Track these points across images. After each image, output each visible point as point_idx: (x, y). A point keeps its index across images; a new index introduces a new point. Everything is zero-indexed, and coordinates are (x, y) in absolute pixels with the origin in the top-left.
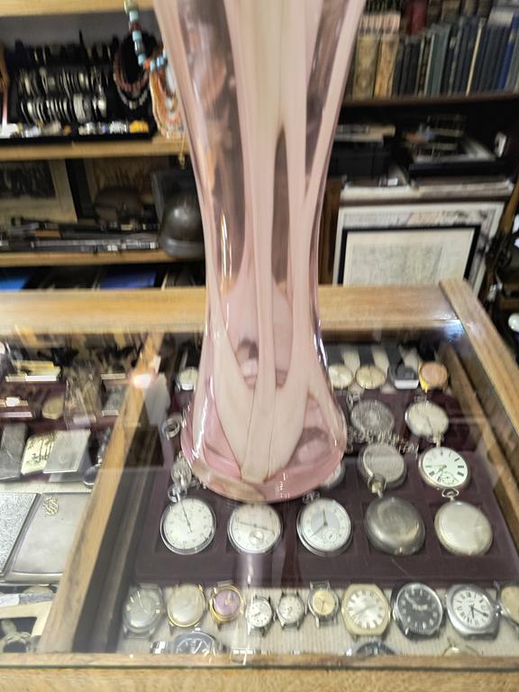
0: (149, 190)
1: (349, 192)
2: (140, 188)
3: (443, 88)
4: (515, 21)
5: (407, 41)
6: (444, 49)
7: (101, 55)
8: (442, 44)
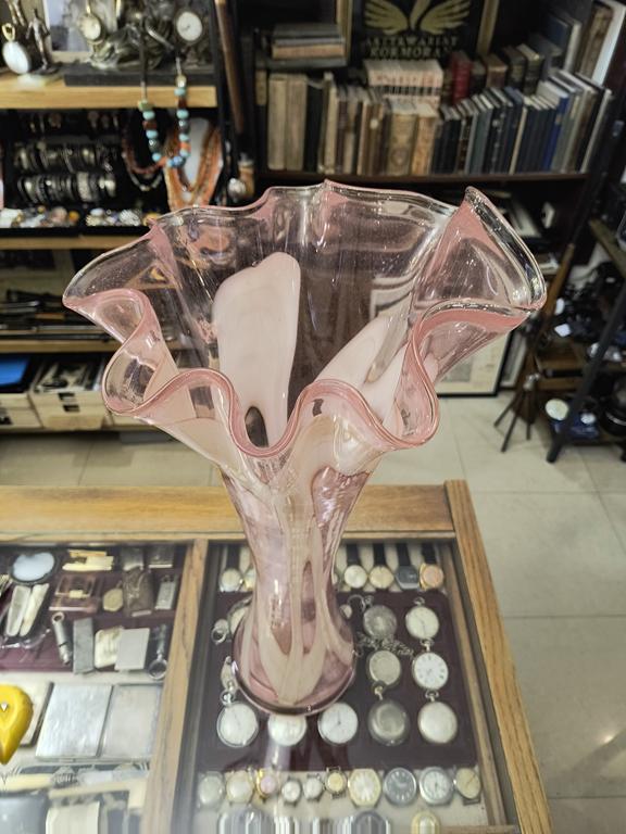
3: (486, 167)
4: (564, 102)
5: (448, 117)
6: (487, 128)
7: (106, 126)
8: (484, 124)
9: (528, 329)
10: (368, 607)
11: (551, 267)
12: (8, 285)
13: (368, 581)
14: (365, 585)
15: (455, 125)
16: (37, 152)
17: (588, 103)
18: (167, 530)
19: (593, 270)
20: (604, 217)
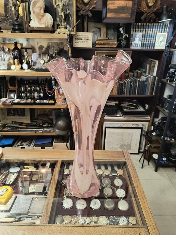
0: (52, 115)
1: (106, 118)
2: (49, 115)
3: (130, 94)
4: (147, 79)
5: (120, 83)
6: (129, 85)
7: (42, 82)
8: (129, 84)
9: (145, 134)
10: (103, 178)
11: (149, 118)
12: (12, 120)
13: (103, 173)
14: (103, 174)
15: (122, 84)
16: (26, 87)
17: (152, 79)
18: (51, 158)
19: (160, 119)
20: (160, 105)
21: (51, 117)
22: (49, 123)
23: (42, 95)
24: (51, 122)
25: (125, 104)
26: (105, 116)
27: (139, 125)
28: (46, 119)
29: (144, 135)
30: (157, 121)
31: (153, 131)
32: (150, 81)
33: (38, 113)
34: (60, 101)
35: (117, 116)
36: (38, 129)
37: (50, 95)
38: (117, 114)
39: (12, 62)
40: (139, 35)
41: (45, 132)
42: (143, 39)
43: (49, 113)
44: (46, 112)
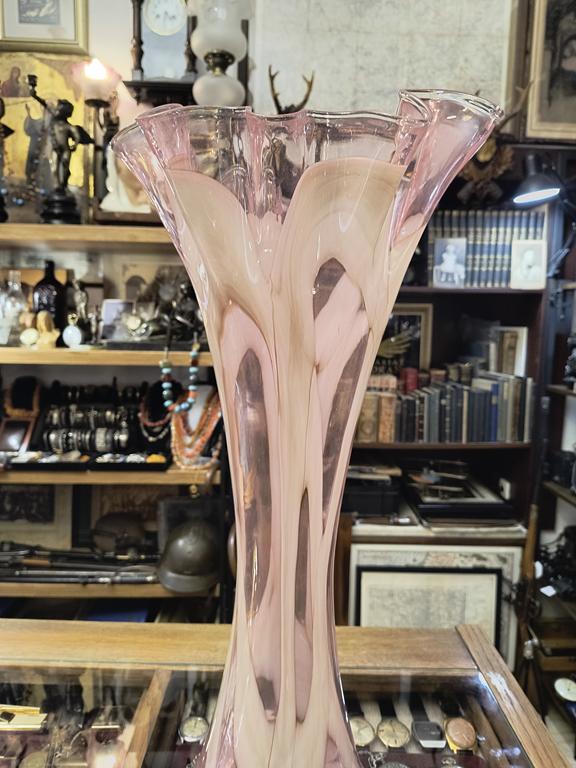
0: (154, 518)
1: (361, 529)
2: (145, 516)
3: (442, 437)
4: (496, 388)
5: (404, 398)
8: (434, 402)
9: (514, 596)
11: (520, 531)
13: (377, 739)
14: (373, 742)
15: (410, 404)
16: (68, 412)
17: (516, 387)
19: (561, 536)
20: (557, 478)
21: (151, 527)
22: (140, 551)
23: (123, 437)
24: (149, 543)
25: (428, 477)
26: (354, 524)
27: (485, 559)
28: (132, 533)
29: (508, 599)
30: (551, 540)
31: (544, 581)
32: (508, 392)
33: (102, 509)
34: (188, 457)
35: (402, 520)
36: (95, 573)
37: (151, 439)
38: (399, 516)
39: (28, 322)
40: (457, 247)
41: (122, 583)
42: (470, 257)
43: (147, 509)
44: (133, 505)
